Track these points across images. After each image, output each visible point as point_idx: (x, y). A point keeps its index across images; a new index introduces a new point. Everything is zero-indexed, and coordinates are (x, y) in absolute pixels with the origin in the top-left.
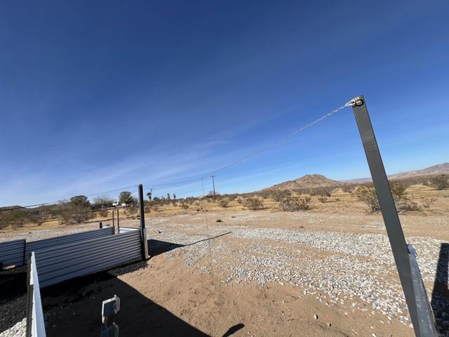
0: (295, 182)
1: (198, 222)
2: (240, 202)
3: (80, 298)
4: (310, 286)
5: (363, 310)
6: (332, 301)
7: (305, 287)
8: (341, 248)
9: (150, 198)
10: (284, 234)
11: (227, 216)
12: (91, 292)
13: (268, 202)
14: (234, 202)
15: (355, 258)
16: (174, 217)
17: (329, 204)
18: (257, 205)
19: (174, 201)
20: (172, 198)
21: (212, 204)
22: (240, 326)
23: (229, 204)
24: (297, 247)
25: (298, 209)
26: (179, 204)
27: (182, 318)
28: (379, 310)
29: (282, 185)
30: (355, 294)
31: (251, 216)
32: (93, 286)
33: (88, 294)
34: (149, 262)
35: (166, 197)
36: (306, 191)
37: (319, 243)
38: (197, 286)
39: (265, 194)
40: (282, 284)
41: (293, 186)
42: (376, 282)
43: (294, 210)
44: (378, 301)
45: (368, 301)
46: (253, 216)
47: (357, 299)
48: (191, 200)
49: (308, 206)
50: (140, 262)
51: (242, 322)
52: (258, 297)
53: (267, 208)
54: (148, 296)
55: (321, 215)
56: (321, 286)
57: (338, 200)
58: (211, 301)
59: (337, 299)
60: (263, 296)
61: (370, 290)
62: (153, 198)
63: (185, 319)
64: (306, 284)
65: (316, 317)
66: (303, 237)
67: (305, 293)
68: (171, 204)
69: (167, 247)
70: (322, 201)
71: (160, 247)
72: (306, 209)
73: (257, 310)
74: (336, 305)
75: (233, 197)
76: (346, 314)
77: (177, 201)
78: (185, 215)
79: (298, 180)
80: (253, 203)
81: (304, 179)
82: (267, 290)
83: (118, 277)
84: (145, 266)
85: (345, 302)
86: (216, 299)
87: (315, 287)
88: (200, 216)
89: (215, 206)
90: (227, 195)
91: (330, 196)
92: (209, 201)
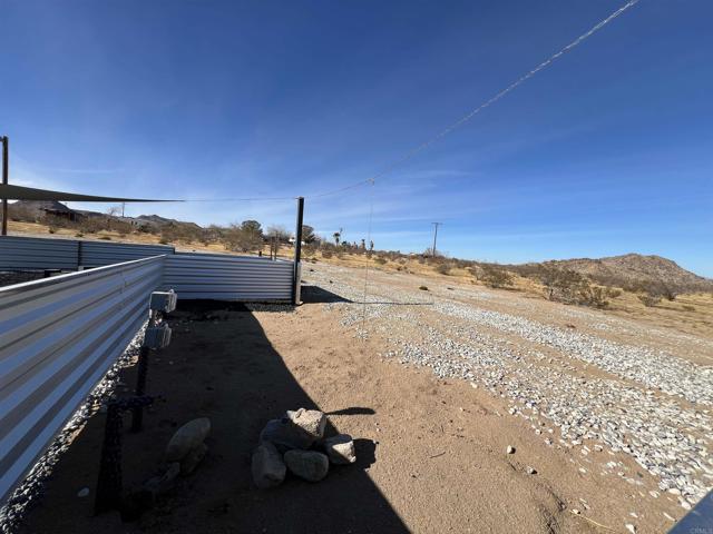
1: (391, 283)
2: (473, 272)
3: (204, 318)
4: (529, 405)
5: (631, 481)
6: (562, 441)
7: (519, 404)
8: (642, 376)
9: (337, 240)
10: (525, 327)
11: (440, 285)
12: (218, 317)
14: (465, 271)
15: (668, 399)
16: (361, 270)
17: (661, 311)
18: (501, 281)
20: (368, 247)
21: (425, 266)
22: (369, 411)
23: (452, 271)
24: (539, 348)
25: (581, 304)
26: (373, 256)
27: (293, 373)
28: (675, 496)
30: (627, 450)
31: (483, 294)
32: (221, 313)
33: (213, 319)
34: (298, 308)
35: (359, 244)
36: (615, 281)
37: (592, 354)
38: (339, 348)
40: (475, 386)
42: (698, 450)
43: (573, 303)
44: (681, 481)
45: (655, 471)
46: (485, 293)
47: (627, 459)
48: (396, 256)
49: (606, 303)
50: (288, 304)
51: (375, 408)
52: (421, 389)
53: (519, 290)
54: (271, 339)
55: (630, 323)
56: (552, 412)
57: (690, 309)
58: (344, 370)
59: (575, 442)
60: (431, 390)
61: (672, 457)
62: (341, 241)
63: (297, 376)
64: (522, 401)
65: (509, 450)
66: (562, 338)
67: (511, 411)
68: (364, 256)
69: (330, 298)
70: (648, 303)
71: (315, 295)
72: (602, 306)
73: (408, 403)
74: (567, 450)
75: (462, 264)
76: (583, 470)
77: (374, 252)
78: (377, 272)
80: (496, 277)
81: (622, 260)
82: (442, 385)
83: (255, 313)
84: (291, 310)
85: (593, 453)
86: (354, 370)
87: (540, 410)
88: (399, 277)
89: (429, 270)
90: (456, 260)
91: (671, 299)
92: (422, 262)
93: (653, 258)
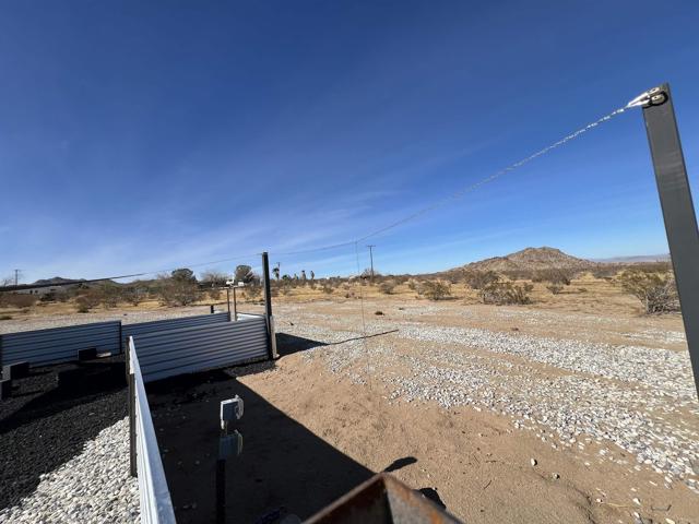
0: (506, 258)
1: (347, 313)
2: (412, 287)
3: (191, 400)
4: (526, 416)
5: (619, 462)
6: (563, 443)
7: (518, 418)
8: (585, 367)
9: (277, 275)
10: (485, 339)
11: (391, 306)
12: (204, 394)
13: (458, 289)
14: (404, 287)
15: (610, 383)
16: (312, 304)
17: (565, 296)
18: (441, 293)
19: (312, 282)
20: (309, 277)
21: (368, 288)
22: (411, 460)
23: (395, 290)
24: (505, 357)
25: (509, 302)
26: (318, 286)
27: (325, 439)
28: (650, 465)
29: (483, 263)
30: (607, 437)
31: (431, 309)
32: (205, 387)
33: (201, 396)
34: (278, 363)
35: (300, 275)
36: (526, 274)
37: (545, 355)
38: (346, 400)
39: (454, 276)
40: (479, 410)
41: (502, 266)
42: (647, 422)
43: (503, 303)
44: (648, 452)
45: (631, 449)
46: (432, 308)
47: (609, 444)
48: (338, 281)
49: (527, 298)
50: (265, 362)
51: (413, 455)
52: (439, 424)
53: (457, 298)
54: (279, 406)
55: (550, 313)
56: (545, 418)
57: (583, 291)
58: (368, 423)
59: (572, 441)
60: (447, 423)
61: (635, 434)
62: (281, 276)
63: (330, 440)
64: (520, 414)
65: (533, 463)
66: (517, 344)
67: (517, 426)
68: (307, 286)
69: (303, 344)
70: (555, 291)
71: (292, 345)
72: (525, 302)
73: (437, 442)
74: (569, 449)
75: (402, 279)
76: (587, 464)
77: (316, 281)
78: (328, 303)
79: (510, 255)
80: (435, 289)
81: (522, 254)
82: (452, 414)
83: (237, 379)
84: (273, 367)
85: (587, 447)
86: (376, 421)
87: (535, 419)
88: (350, 305)
89: (373, 291)
90: (392, 277)
91: (568, 283)
92: (364, 284)
93: (544, 249)
